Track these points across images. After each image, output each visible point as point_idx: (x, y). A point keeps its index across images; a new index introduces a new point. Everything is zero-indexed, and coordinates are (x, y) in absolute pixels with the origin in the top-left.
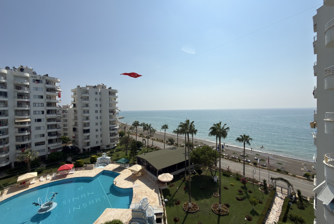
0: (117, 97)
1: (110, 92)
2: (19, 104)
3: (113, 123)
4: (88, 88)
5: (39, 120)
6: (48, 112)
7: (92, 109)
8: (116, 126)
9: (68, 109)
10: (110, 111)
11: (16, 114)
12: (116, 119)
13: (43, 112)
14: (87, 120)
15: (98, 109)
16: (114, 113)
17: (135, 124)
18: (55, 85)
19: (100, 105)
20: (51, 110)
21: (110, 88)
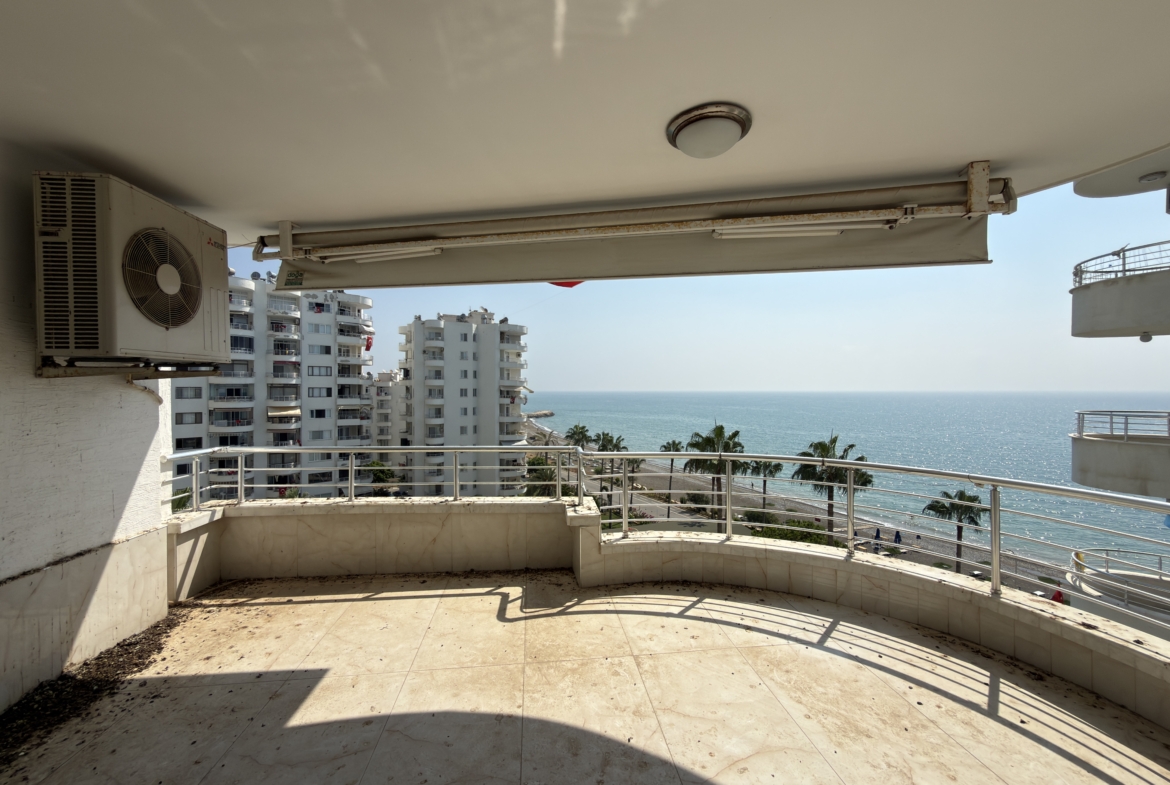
0: (523, 348)
1: (502, 334)
2: (279, 369)
3: (511, 429)
4: (442, 324)
5: (320, 414)
6: (343, 391)
7: (452, 383)
8: (518, 438)
9: (390, 384)
10: (501, 392)
11: (270, 396)
12: (521, 416)
13: (329, 392)
14: (437, 417)
15: (469, 384)
16: (513, 399)
17: (575, 433)
18: (359, 316)
19: (475, 373)
20: (349, 386)
21: (504, 321)
